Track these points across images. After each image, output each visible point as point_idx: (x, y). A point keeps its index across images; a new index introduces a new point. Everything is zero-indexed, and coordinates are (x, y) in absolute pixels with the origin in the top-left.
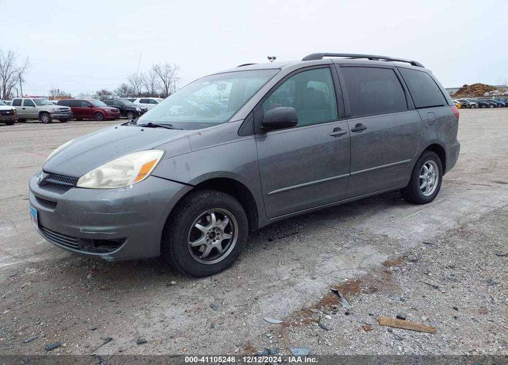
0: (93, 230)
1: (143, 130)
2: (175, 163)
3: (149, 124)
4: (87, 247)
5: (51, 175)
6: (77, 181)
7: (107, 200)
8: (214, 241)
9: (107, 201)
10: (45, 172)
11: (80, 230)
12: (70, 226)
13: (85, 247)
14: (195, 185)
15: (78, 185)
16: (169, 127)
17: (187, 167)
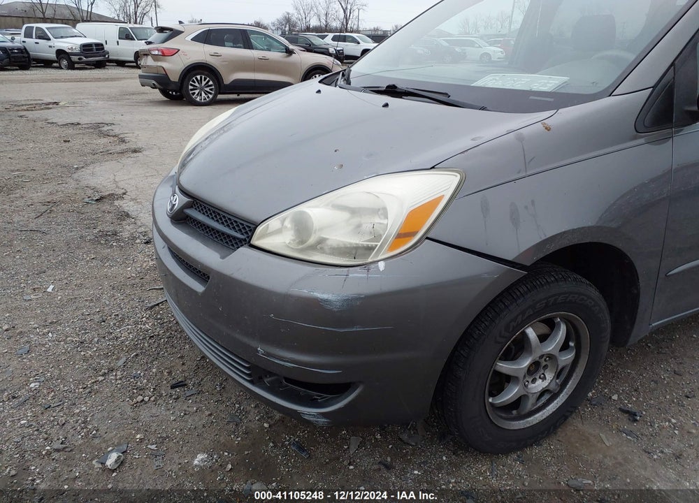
0: (288, 358)
1: (386, 105)
2: (485, 209)
3: (388, 87)
4: (269, 379)
5: (195, 201)
6: (253, 231)
7: (325, 296)
8: (534, 381)
9: (326, 301)
10: (184, 192)
11: (258, 351)
12: (237, 336)
13: (266, 380)
14: (529, 264)
15: (255, 241)
16: (441, 98)
17: (515, 219)
